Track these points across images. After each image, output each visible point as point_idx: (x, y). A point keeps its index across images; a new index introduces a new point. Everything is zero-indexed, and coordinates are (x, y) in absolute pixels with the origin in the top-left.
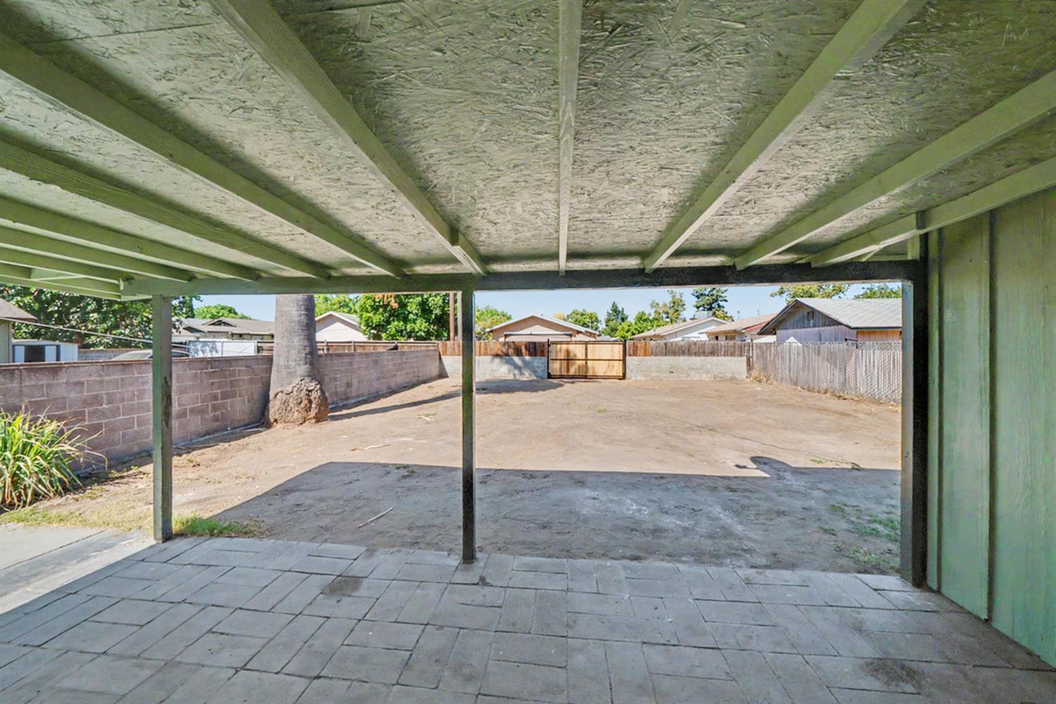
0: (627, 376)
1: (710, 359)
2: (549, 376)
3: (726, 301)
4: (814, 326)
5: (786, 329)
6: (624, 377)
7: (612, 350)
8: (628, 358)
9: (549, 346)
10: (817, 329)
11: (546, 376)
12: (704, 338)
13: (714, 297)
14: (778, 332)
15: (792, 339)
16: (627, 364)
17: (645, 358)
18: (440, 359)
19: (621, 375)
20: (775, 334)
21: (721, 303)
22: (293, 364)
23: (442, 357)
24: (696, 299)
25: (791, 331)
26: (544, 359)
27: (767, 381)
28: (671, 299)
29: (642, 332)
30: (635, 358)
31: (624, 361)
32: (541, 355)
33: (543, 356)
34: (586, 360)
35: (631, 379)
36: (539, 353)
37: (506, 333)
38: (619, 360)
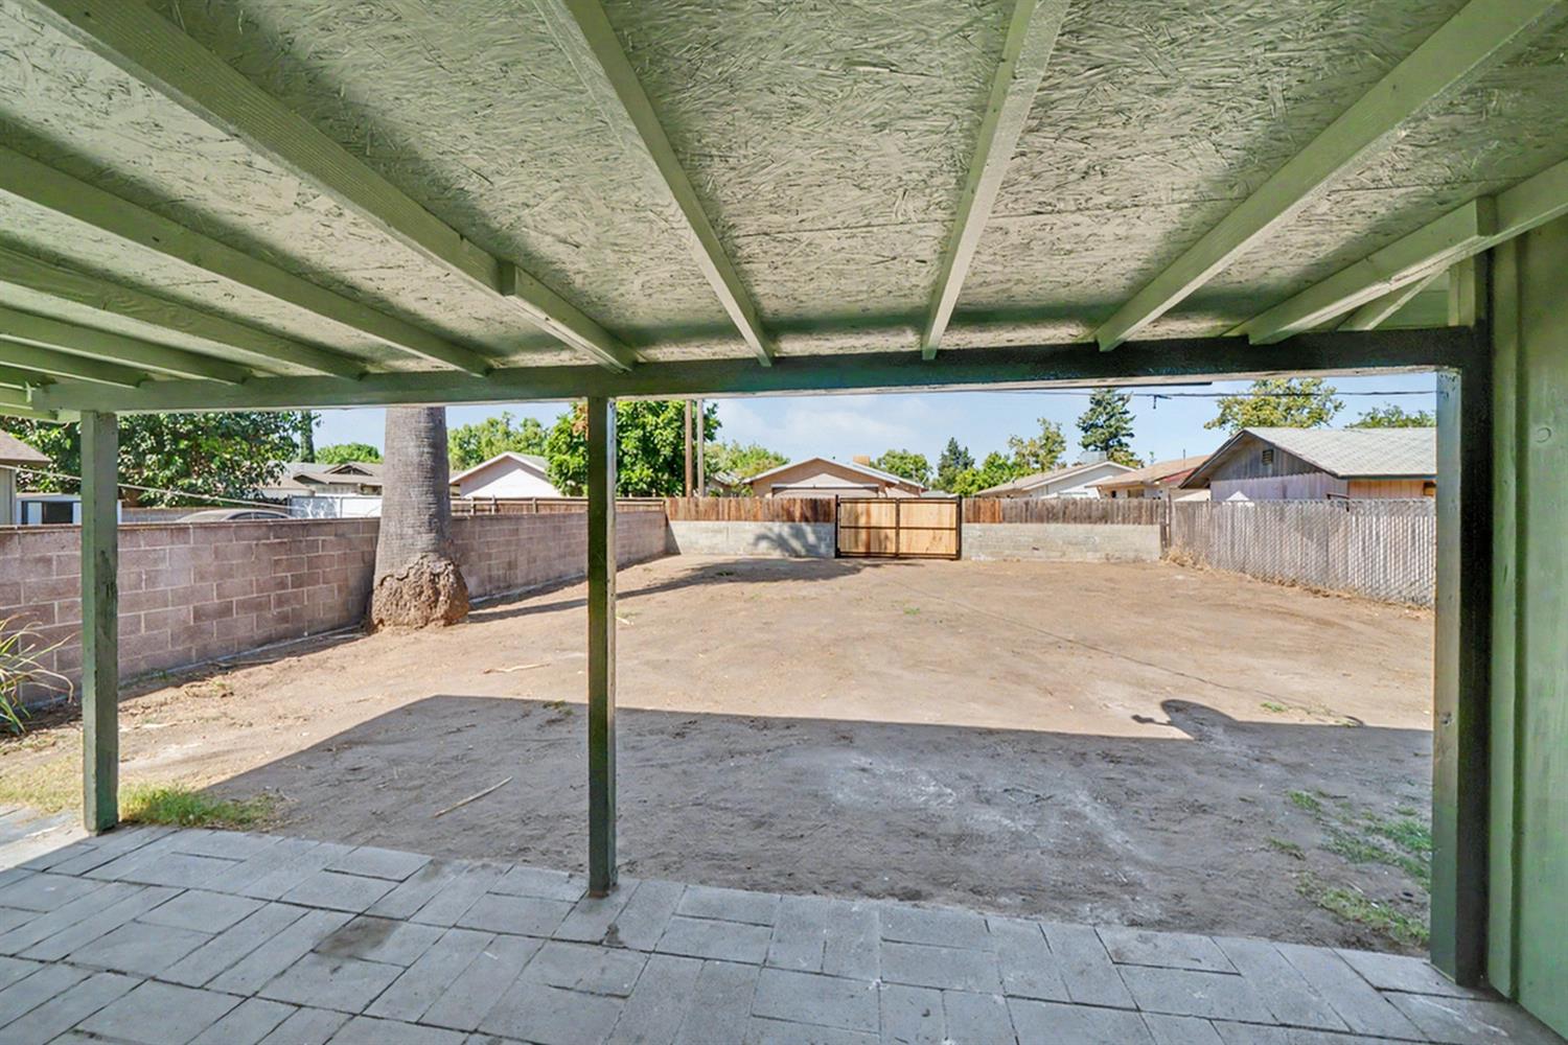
0: (964, 554)
1: (1101, 528)
2: (838, 554)
3: (1132, 435)
4: (1275, 474)
5: (1227, 479)
6: (958, 556)
7: (940, 512)
8: (964, 525)
9: (838, 505)
10: (1279, 478)
11: (833, 554)
12: (1093, 494)
13: (1112, 430)
14: (1213, 484)
15: (1238, 496)
16: (963, 535)
17: (994, 525)
18: (667, 524)
19: (954, 552)
20: (1208, 487)
21: (1124, 440)
22: (410, 531)
23: (671, 523)
24: (1083, 433)
25: (1234, 482)
26: (830, 527)
27: (1195, 564)
28: (1041, 434)
29: (995, 485)
30: (977, 525)
31: (958, 530)
32: (824, 521)
33: (828, 521)
34: (898, 528)
35: (970, 559)
36: (821, 518)
37: (774, 485)
38: (951, 529)
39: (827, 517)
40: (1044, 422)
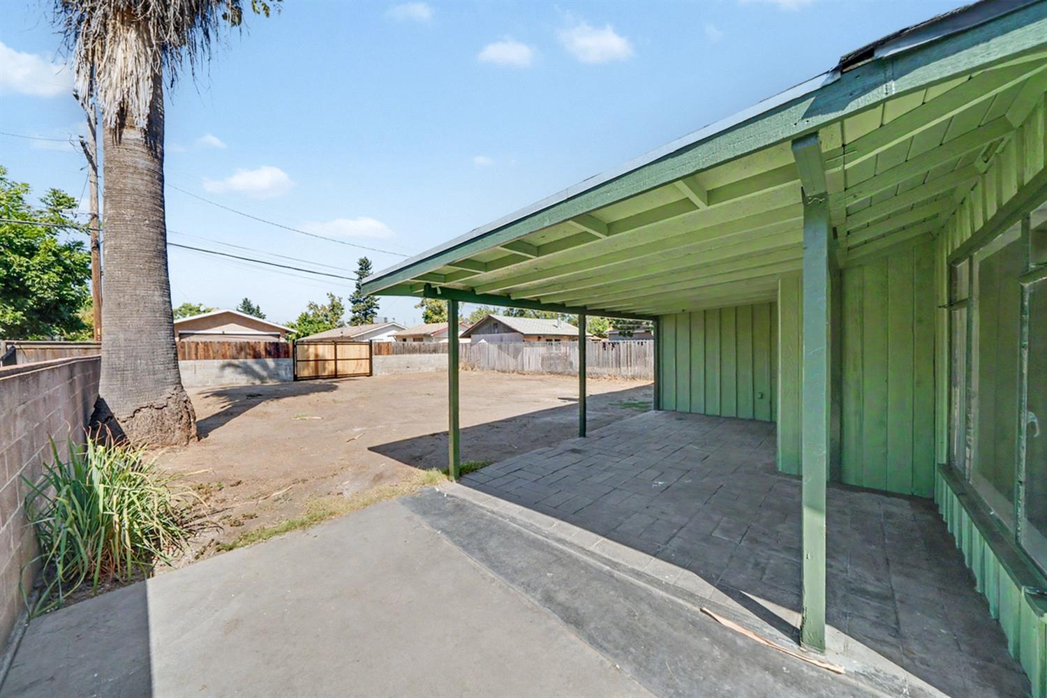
0: (374, 372)
1: (434, 355)
2: (296, 378)
3: (378, 308)
5: (479, 334)
6: (371, 374)
7: (360, 350)
8: (373, 356)
9: (294, 346)
10: (499, 334)
11: (292, 379)
13: (369, 304)
14: (472, 336)
15: (483, 341)
16: (373, 362)
17: (389, 356)
19: (368, 372)
20: (470, 337)
21: (375, 310)
24: (352, 305)
25: (482, 335)
26: (290, 361)
27: (472, 369)
28: (330, 303)
30: (380, 356)
31: (371, 359)
33: (288, 357)
34: (336, 360)
35: (376, 375)
36: (282, 355)
37: (180, 332)
38: (367, 359)
39: (287, 355)
40: (332, 295)
